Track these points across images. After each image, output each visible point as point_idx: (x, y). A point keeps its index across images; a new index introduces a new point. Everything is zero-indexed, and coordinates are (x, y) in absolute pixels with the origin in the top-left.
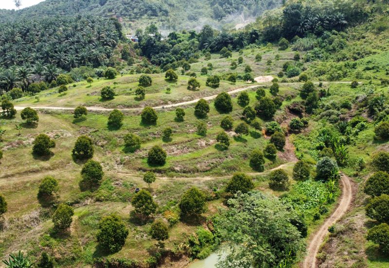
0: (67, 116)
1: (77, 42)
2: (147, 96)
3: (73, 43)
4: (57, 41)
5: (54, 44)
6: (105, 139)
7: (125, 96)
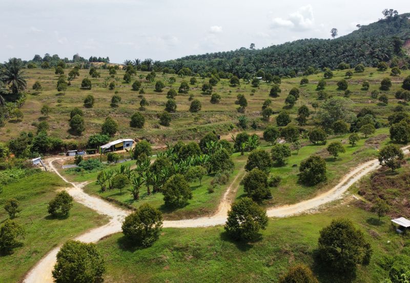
0: (298, 84)
1: (351, 56)
2: (353, 77)
3: (348, 56)
4: (335, 55)
5: (332, 57)
6: (310, 94)
7: (340, 77)
